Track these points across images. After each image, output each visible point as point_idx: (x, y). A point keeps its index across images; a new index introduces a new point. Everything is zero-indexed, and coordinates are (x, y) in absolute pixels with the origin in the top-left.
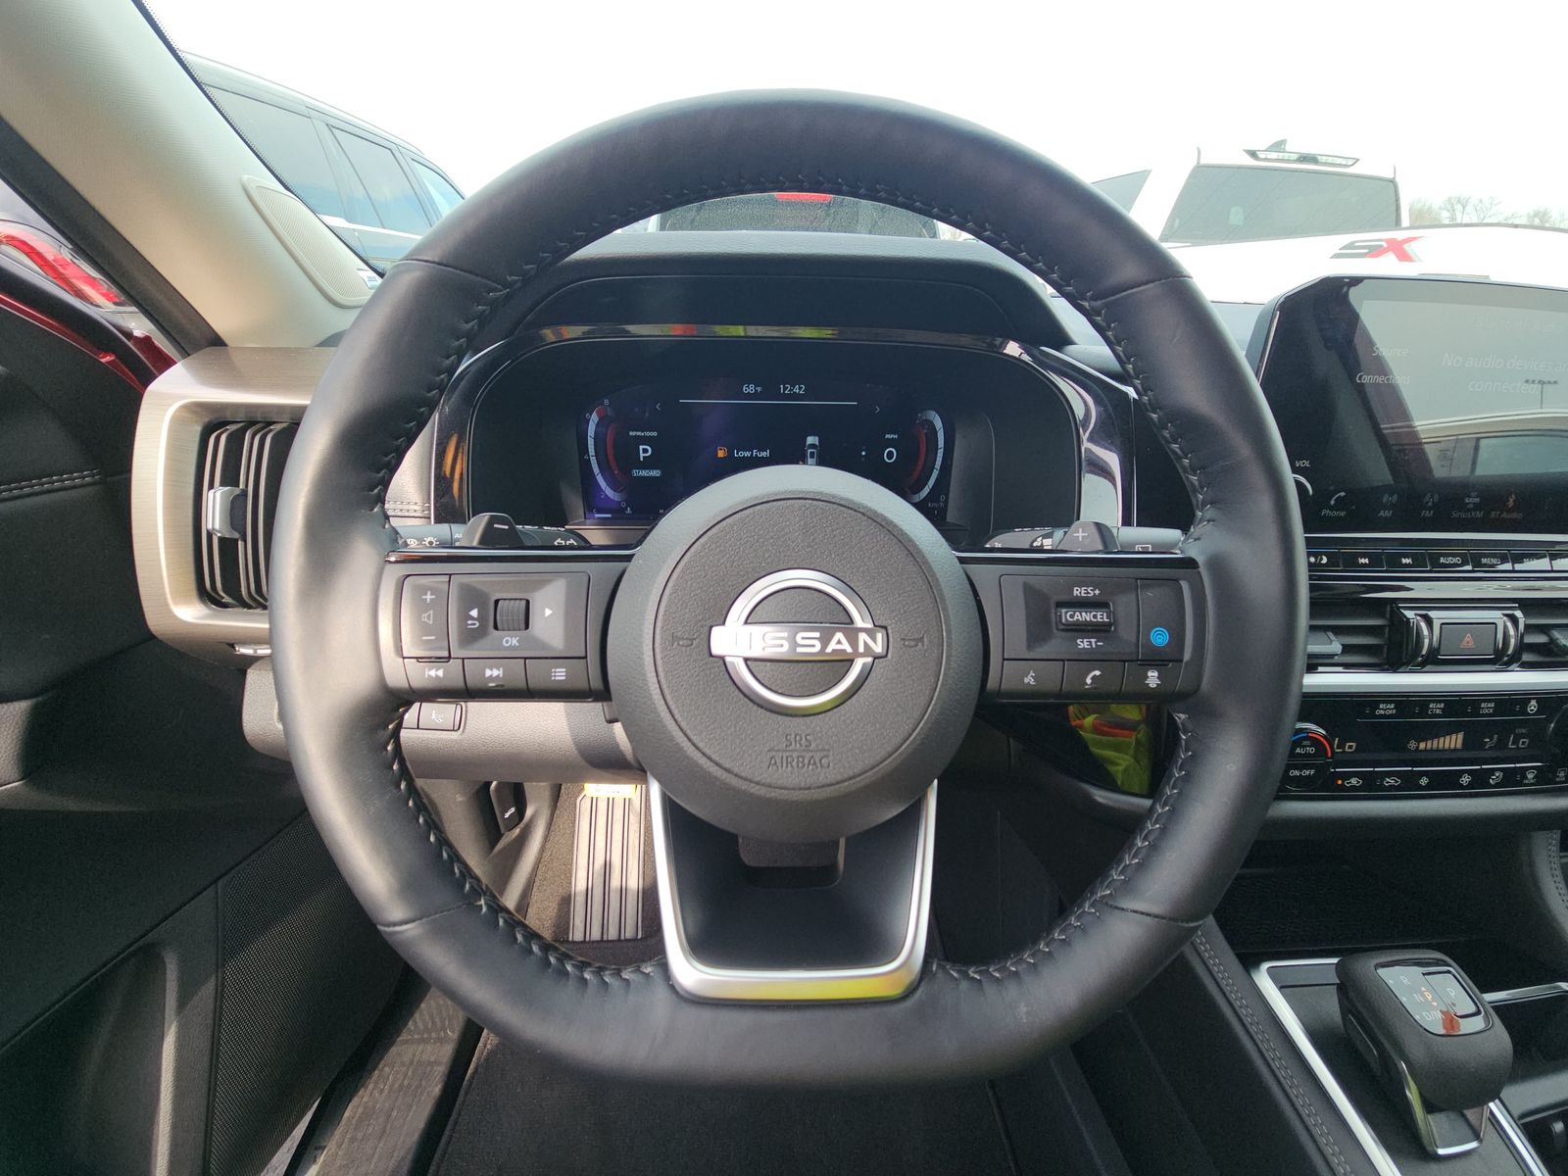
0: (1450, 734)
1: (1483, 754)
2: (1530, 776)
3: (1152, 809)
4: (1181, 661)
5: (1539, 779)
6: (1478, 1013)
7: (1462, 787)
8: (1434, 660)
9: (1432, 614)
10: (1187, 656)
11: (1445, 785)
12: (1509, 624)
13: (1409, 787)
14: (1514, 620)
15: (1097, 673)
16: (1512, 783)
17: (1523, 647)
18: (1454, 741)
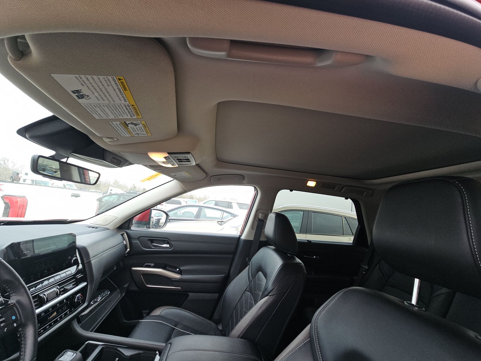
0: (54, 313)
1: (60, 313)
2: (68, 312)
3: (20, 354)
4: (18, 320)
5: (70, 312)
6: (74, 353)
7: (59, 321)
8: (48, 301)
9: (45, 293)
10: (19, 319)
11: (56, 322)
12: (57, 289)
13: (51, 326)
14: (57, 288)
15: (6, 329)
16: (66, 315)
17: (60, 292)
18: (55, 314)
